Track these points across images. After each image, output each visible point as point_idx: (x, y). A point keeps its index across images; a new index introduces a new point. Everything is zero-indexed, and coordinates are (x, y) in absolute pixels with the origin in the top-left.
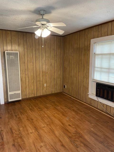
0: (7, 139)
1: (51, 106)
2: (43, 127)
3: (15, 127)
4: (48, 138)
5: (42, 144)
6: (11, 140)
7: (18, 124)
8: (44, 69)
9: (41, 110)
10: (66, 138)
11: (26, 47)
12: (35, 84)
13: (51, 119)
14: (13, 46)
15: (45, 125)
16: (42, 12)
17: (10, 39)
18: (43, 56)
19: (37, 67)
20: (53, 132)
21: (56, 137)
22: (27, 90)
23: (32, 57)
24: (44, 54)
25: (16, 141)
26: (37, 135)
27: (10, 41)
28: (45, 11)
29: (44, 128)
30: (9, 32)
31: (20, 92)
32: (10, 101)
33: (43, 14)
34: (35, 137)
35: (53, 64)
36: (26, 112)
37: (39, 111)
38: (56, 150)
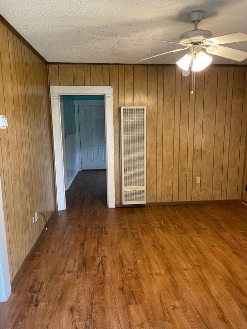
0: (112, 275)
1: (208, 228)
2: (184, 269)
3: (129, 255)
4: (192, 295)
5: (177, 303)
6: (118, 278)
7: (133, 251)
8: (198, 144)
9: (183, 233)
10: (234, 306)
11: (161, 96)
12: (176, 176)
13: (204, 256)
14: (136, 95)
15: (190, 267)
16: (195, 17)
17: (132, 81)
18: (197, 115)
19: (182, 140)
20: (206, 285)
21: (212, 296)
22: (158, 186)
23: (172, 116)
24: (201, 111)
25: (128, 282)
26: (170, 282)
27: (131, 86)
28: (203, 13)
29: (184, 271)
30: (131, 68)
31: (143, 188)
32: (125, 203)
33: (196, 19)
34: (164, 284)
35: (220, 134)
36: (152, 230)
37: (179, 233)
38: (206, 324)
